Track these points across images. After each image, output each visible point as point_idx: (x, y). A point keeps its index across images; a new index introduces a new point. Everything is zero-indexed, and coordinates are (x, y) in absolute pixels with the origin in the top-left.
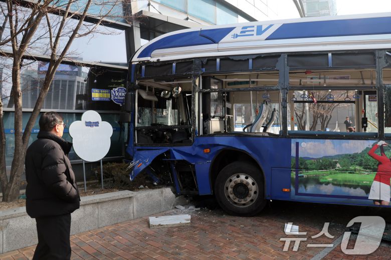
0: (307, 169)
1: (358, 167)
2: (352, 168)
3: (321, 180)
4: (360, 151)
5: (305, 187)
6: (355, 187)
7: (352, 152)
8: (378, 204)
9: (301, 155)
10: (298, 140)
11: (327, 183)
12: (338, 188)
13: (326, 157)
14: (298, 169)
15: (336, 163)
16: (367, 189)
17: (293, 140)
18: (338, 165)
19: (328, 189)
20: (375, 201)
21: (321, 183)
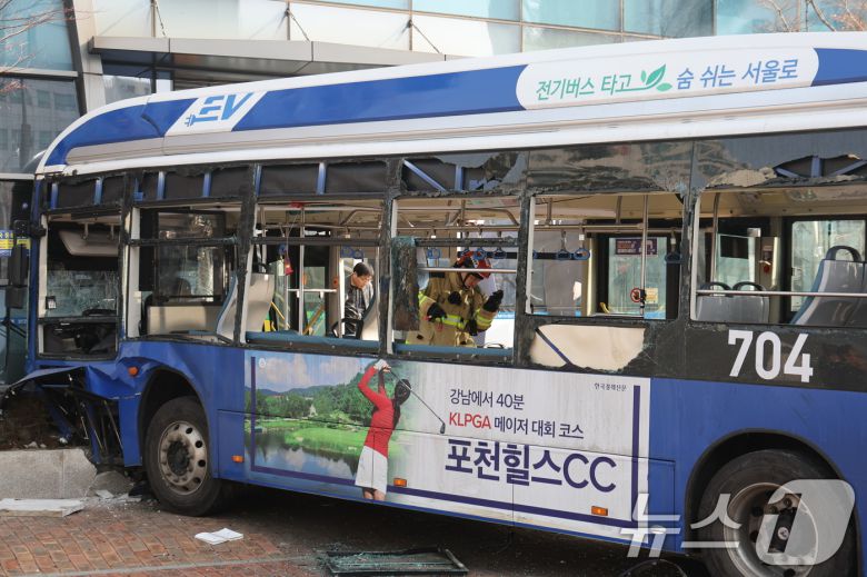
0: (268, 415)
1: (342, 416)
2: (333, 416)
3: (288, 441)
4: (347, 382)
5: (265, 454)
6: (336, 457)
7: (335, 383)
8: (369, 496)
9: (258, 386)
10: (255, 353)
11: (296, 448)
12: (312, 458)
13: (294, 390)
14: (255, 415)
15: (309, 403)
16: (353, 463)
17: (246, 352)
18: (313, 409)
19: (296, 460)
20: (365, 489)
21: (286, 447)
